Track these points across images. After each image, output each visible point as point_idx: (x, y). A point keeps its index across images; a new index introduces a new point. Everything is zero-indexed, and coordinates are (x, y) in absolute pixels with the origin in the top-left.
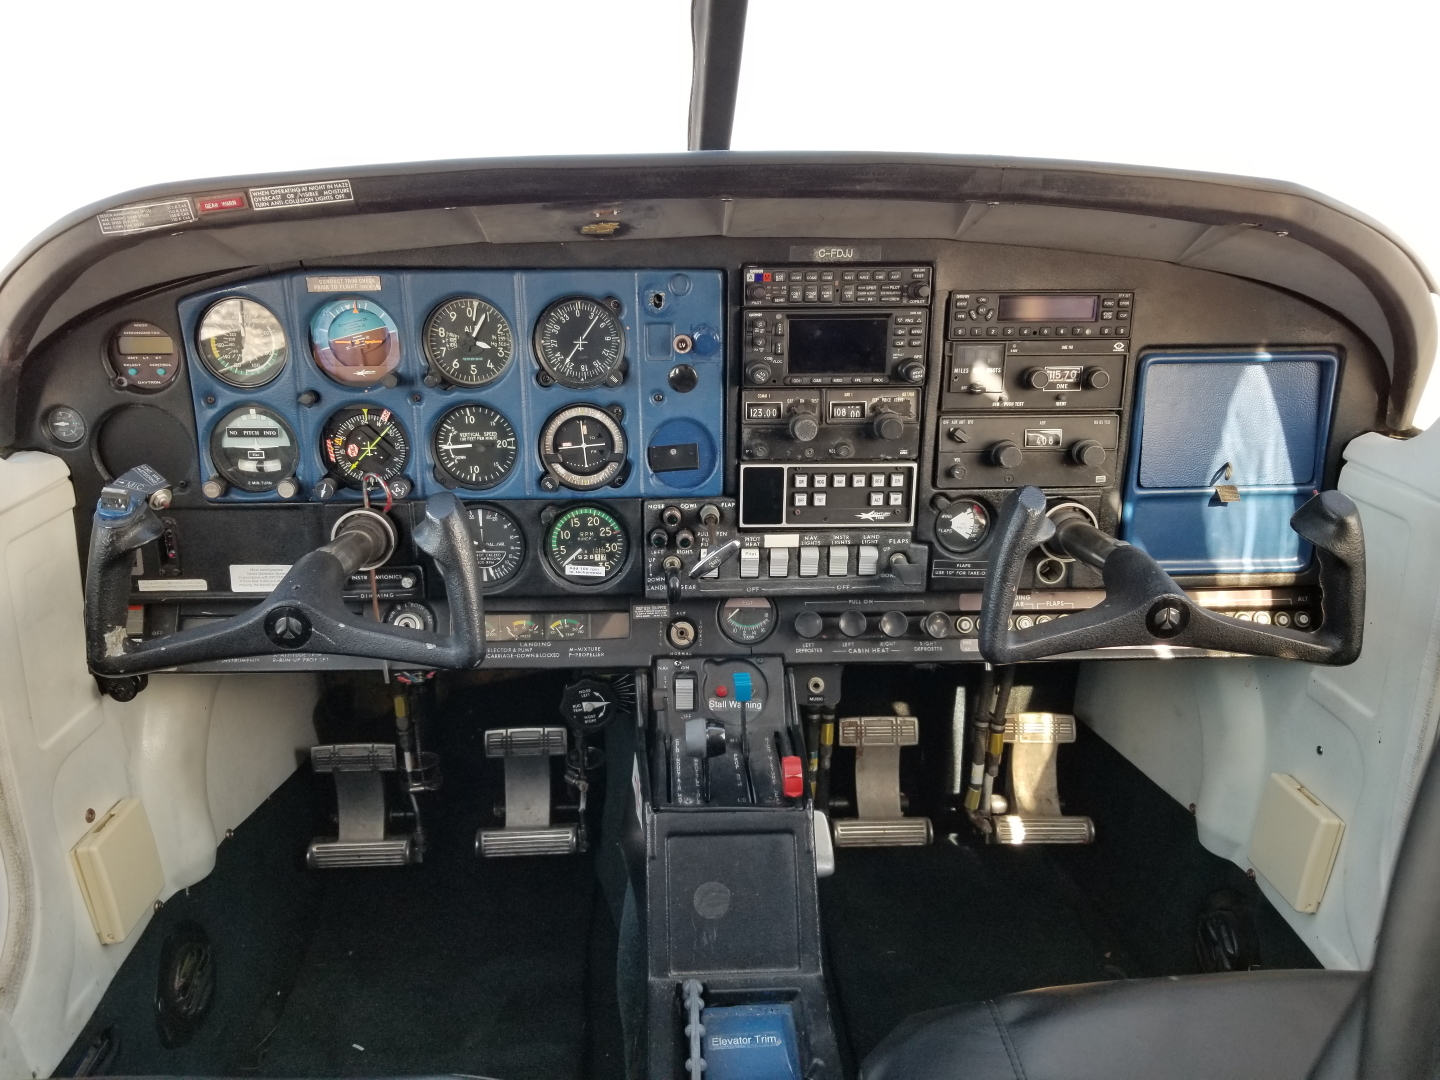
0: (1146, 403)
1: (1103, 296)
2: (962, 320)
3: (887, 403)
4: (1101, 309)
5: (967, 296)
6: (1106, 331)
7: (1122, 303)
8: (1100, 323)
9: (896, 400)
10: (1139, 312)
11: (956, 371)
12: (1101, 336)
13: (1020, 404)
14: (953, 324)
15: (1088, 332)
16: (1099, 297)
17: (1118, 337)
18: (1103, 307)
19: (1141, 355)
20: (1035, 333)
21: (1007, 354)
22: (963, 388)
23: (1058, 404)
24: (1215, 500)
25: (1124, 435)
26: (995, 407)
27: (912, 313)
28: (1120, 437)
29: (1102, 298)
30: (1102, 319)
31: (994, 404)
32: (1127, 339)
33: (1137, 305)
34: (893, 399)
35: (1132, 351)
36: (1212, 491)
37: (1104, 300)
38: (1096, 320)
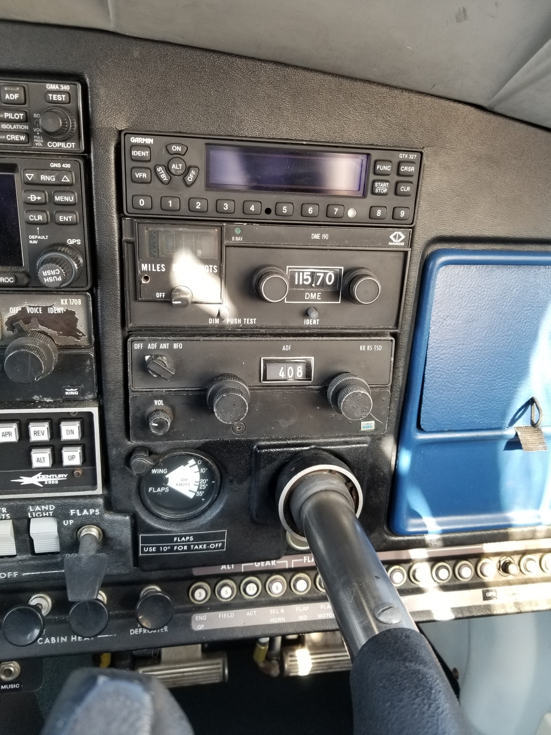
0: (433, 319)
1: (375, 155)
2: (142, 182)
3: (35, 315)
4: (372, 177)
5: (149, 141)
6: (379, 213)
7: (405, 169)
8: (371, 200)
9: (51, 311)
10: (428, 185)
11: (144, 267)
12: (371, 222)
13: (251, 321)
14: (130, 190)
15: (351, 213)
16: (368, 155)
17: (396, 223)
18: (375, 173)
19: (429, 251)
20: (268, 211)
21: (225, 242)
22: (159, 295)
23: (307, 322)
24: (514, 444)
25: (402, 364)
26: (213, 326)
27: (53, 165)
28: (395, 367)
29: (373, 159)
30: (373, 193)
31: (211, 321)
32: (410, 227)
33: (426, 173)
34: (45, 309)
35: (415, 245)
36: (510, 432)
37: (376, 162)
38: (364, 195)
